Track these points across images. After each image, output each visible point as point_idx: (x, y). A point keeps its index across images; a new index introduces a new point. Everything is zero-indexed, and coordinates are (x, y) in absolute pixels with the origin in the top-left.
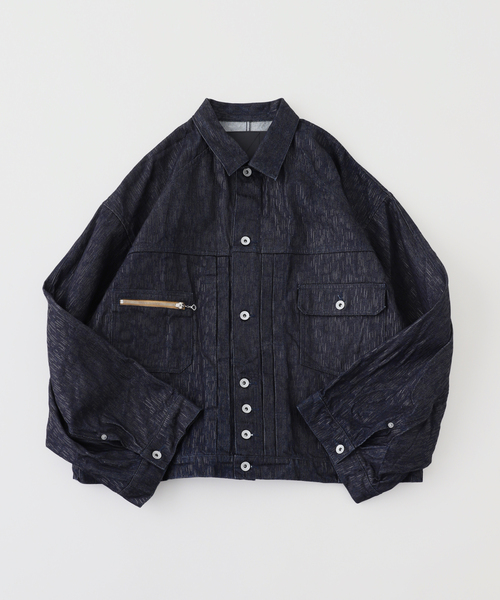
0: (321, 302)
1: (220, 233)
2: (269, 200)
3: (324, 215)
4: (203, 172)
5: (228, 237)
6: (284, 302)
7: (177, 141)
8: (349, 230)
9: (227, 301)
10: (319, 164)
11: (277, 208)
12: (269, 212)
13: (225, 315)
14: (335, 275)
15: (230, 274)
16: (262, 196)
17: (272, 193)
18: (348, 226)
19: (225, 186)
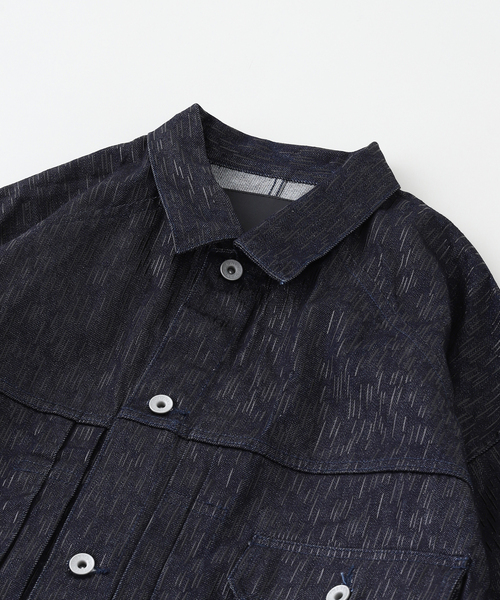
0: (293, 585)
1: (107, 379)
2: (258, 337)
3: (373, 382)
4: (124, 241)
5: (123, 387)
6: (200, 563)
7: (96, 176)
8: (420, 420)
9: (53, 521)
10: (406, 284)
11: (269, 355)
12: (248, 361)
13: (32, 550)
14: (353, 528)
15: (89, 467)
16: (246, 327)
17: (271, 324)
18: (422, 412)
19: (163, 282)
